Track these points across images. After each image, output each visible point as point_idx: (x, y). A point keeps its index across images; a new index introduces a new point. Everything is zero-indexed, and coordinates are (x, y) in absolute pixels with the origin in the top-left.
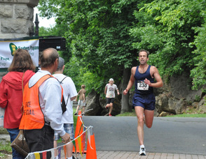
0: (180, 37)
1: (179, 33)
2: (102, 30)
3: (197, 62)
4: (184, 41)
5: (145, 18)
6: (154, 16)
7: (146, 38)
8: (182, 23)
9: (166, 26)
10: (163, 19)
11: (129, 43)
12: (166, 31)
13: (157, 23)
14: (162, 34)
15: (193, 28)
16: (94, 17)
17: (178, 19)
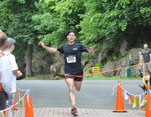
0: (69, 21)
1: (68, 19)
2: (11, 16)
3: (82, 40)
4: (73, 25)
5: (43, 8)
6: (50, 6)
7: (45, 22)
8: (71, 12)
9: (59, 13)
10: (57, 8)
11: (32, 26)
12: (59, 17)
13: (52, 11)
14: (56, 19)
15: (79, 15)
16: (4, 6)
17: (68, 8)
